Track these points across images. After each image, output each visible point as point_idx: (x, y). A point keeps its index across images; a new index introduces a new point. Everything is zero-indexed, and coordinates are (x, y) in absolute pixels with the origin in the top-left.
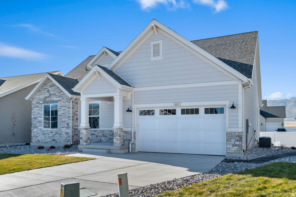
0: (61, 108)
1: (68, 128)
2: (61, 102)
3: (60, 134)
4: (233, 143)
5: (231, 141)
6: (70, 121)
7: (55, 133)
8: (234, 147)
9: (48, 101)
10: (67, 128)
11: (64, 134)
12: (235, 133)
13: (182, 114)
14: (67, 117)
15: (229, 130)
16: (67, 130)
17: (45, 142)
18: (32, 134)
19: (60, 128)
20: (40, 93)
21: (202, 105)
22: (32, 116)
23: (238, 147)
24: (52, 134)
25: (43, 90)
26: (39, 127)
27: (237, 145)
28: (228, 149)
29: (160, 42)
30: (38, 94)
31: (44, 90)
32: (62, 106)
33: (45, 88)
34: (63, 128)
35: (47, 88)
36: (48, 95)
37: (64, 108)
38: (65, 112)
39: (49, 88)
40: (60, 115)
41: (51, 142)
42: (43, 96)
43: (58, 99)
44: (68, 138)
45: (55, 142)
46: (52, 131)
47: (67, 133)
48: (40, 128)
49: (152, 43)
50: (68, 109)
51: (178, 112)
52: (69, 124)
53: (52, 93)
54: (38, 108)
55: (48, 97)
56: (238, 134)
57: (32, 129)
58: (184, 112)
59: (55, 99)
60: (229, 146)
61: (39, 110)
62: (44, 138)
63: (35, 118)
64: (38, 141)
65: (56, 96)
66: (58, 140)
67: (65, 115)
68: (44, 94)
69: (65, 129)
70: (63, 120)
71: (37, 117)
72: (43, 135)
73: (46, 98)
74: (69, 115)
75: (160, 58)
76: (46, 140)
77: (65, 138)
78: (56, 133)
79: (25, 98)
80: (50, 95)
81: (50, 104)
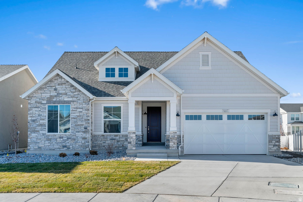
0: (75, 109)
1: (87, 132)
2: (74, 103)
3: (75, 139)
4: (274, 144)
5: (272, 142)
6: (88, 125)
7: (66, 138)
8: (274, 147)
9: (55, 101)
10: (84, 132)
11: (80, 140)
12: (275, 136)
13: (228, 119)
14: (85, 120)
15: (270, 133)
16: (85, 135)
17: (50, 149)
18: (29, 139)
19: (75, 132)
20: (42, 91)
21: (246, 112)
22: (29, 119)
23: (277, 147)
24: (62, 139)
25: (47, 88)
26: (41, 132)
27: (276, 146)
28: (270, 149)
29: (209, 54)
30: (39, 91)
31: (49, 88)
32: (77, 108)
33: (51, 85)
34: (79, 132)
35: (54, 86)
36: (56, 94)
37: (81, 110)
38: (81, 114)
39: (57, 87)
40: (74, 118)
41: (59, 148)
42: (48, 95)
43: (71, 99)
44: (86, 144)
45: (66, 148)
46: (61, 136)
47: (84, 138)
48: (44, 132)
49: (201, 53)
50: (87, 112)
51: (225, 117)
52: (88, 128)
53: (62, 92)
54: (39, 109)
55: (56, 96)
56: (277, 136)
57: (29, 134)
58: (230, 117)
59: (66, 99)
60: (270, 147)
61: (40, 111)
62: (49, 144)
63: (34, 121)
64: (40, 148)
65: (68, 96)
66: (71, 147)
67: (82, 118)
68: (49, 93)
69: (82, 133)
70: (78, 123)
71: (36, 120)
72: (47, 141)
73: (51, 97)
74: (88, 118)
75: (209, 68)
76: (51, 147)
77: (81, 144)
78: (68, 139)
79: (20, 96)
80: (58, 94)
81: (59, 105)
